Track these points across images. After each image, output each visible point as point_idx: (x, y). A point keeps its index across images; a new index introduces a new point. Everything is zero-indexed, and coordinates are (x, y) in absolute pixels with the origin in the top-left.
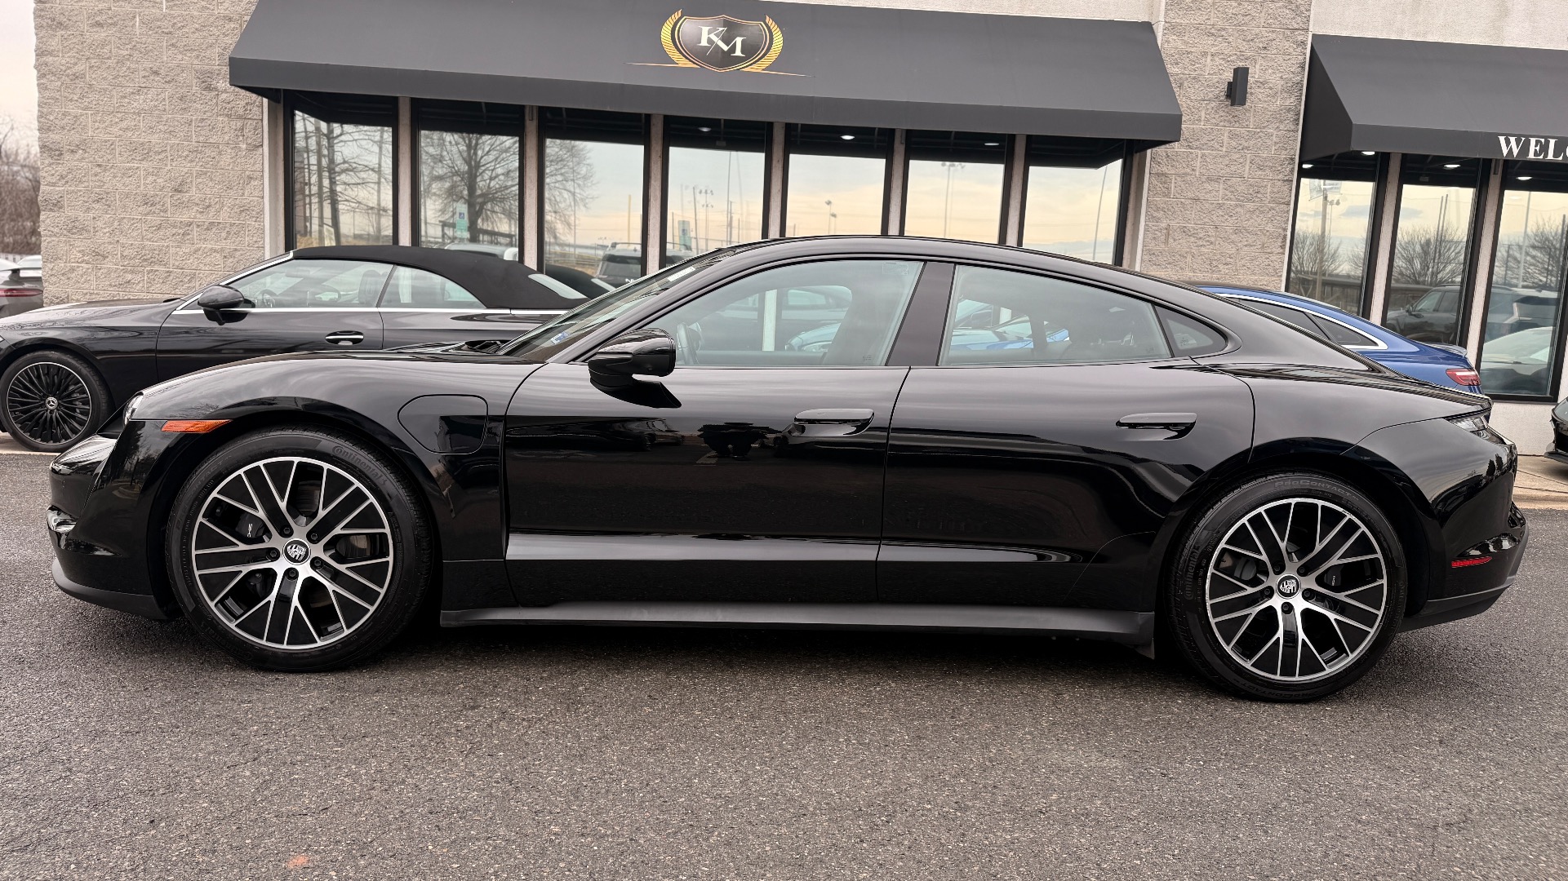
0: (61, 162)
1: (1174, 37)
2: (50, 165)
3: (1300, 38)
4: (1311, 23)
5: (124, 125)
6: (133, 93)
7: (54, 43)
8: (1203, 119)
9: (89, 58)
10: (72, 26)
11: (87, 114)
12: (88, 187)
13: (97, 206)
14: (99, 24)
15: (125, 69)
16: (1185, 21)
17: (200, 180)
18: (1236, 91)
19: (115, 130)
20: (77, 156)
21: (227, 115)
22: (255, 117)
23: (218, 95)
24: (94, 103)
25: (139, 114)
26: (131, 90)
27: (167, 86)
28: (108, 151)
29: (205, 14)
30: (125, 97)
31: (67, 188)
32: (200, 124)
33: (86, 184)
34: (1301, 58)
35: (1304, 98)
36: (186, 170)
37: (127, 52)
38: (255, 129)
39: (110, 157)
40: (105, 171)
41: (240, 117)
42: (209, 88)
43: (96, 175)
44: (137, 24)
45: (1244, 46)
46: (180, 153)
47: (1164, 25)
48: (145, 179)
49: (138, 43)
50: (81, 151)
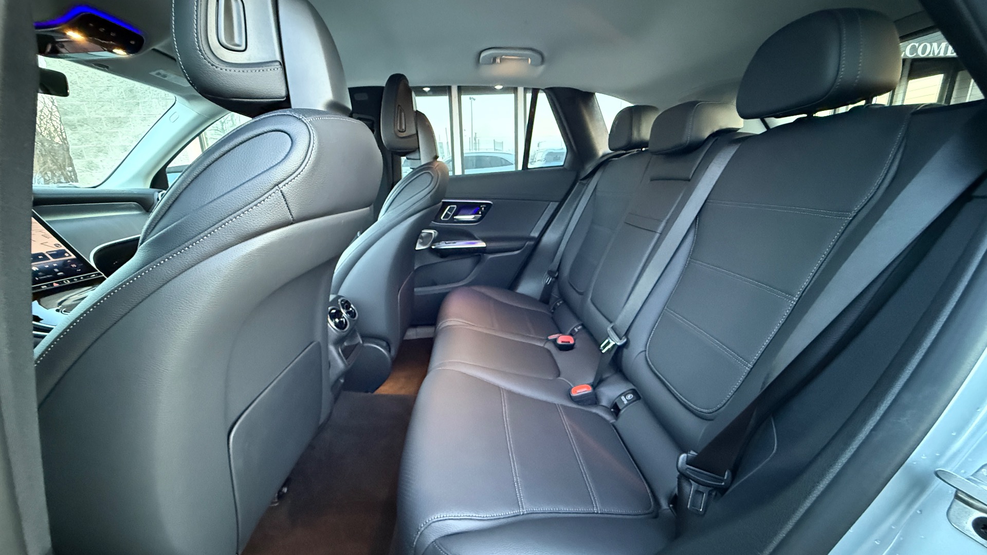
2: (72, 134)
5: (104, 108)
6: (105, 90)
13: (100, 154)
19: (101, 112)
20: (84, 128)
21: (157, 98)
24: (86, 97)
25: (111, 102)
26: (103, 88)
27: (121, 84)
30: (101, 93)
31: (83, 146)
32: (144, 105)
33: (93, 143)
39: (101, 127)
41: (163, 98)
43: (97, 138)
50: (85, 125)
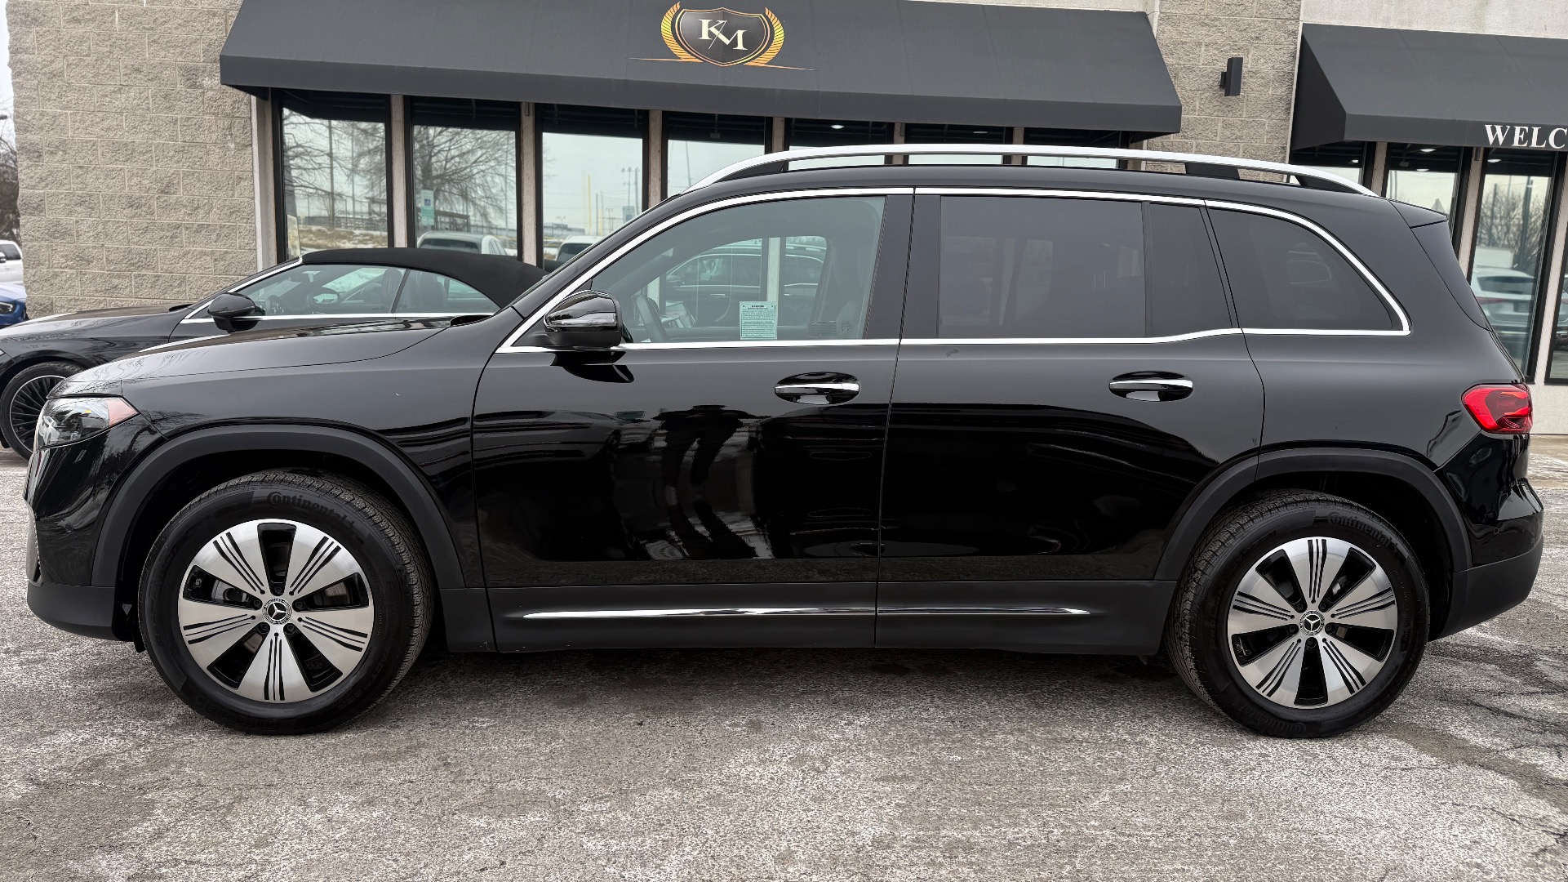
0: (41, 164)
1: (1169, 27)
2: (28, 167)
3: (1291, 28)
4: (1302, 12)
5: (106, 124)
6: (114, 92)
7: (29, 40)
8: (1197, 108)
9: (66, 56)
10: (48, 22)
11: (66, 113)
12: (70, 189)
13: (80, 209)
14: (76, 20)
15: (105, 66)
16: (1179, 12)
17: (188, 181)
18: (1230, 80)
19: (96, 130)
20: (57, 157)
21: (214, 114)
22: (243, 115)
23: (204, 92)
24: (73, 102)
25: (121, 113)
26: (112, 89)
27: (149, 84)
28: (90, 152)
29: (187, 9)
30: (106, 96)
31: (48, 190)
32: (185, 123)
33: (67, 186)
34: (1292, 47)
35: (1295, 87)
36: (172, 171)
37: (108, 49)
38: (244, 128)
39: (92, 158)
40: (87, 172)
41: (227, 116)
42: (194, 86)
43: (78, 177)
44: (117, 19)
45: (1236, 36)
46: (166, 153)
47: (1159, 16)
48: (130, 179)
49: (117, 39)
50: (61, 153)
